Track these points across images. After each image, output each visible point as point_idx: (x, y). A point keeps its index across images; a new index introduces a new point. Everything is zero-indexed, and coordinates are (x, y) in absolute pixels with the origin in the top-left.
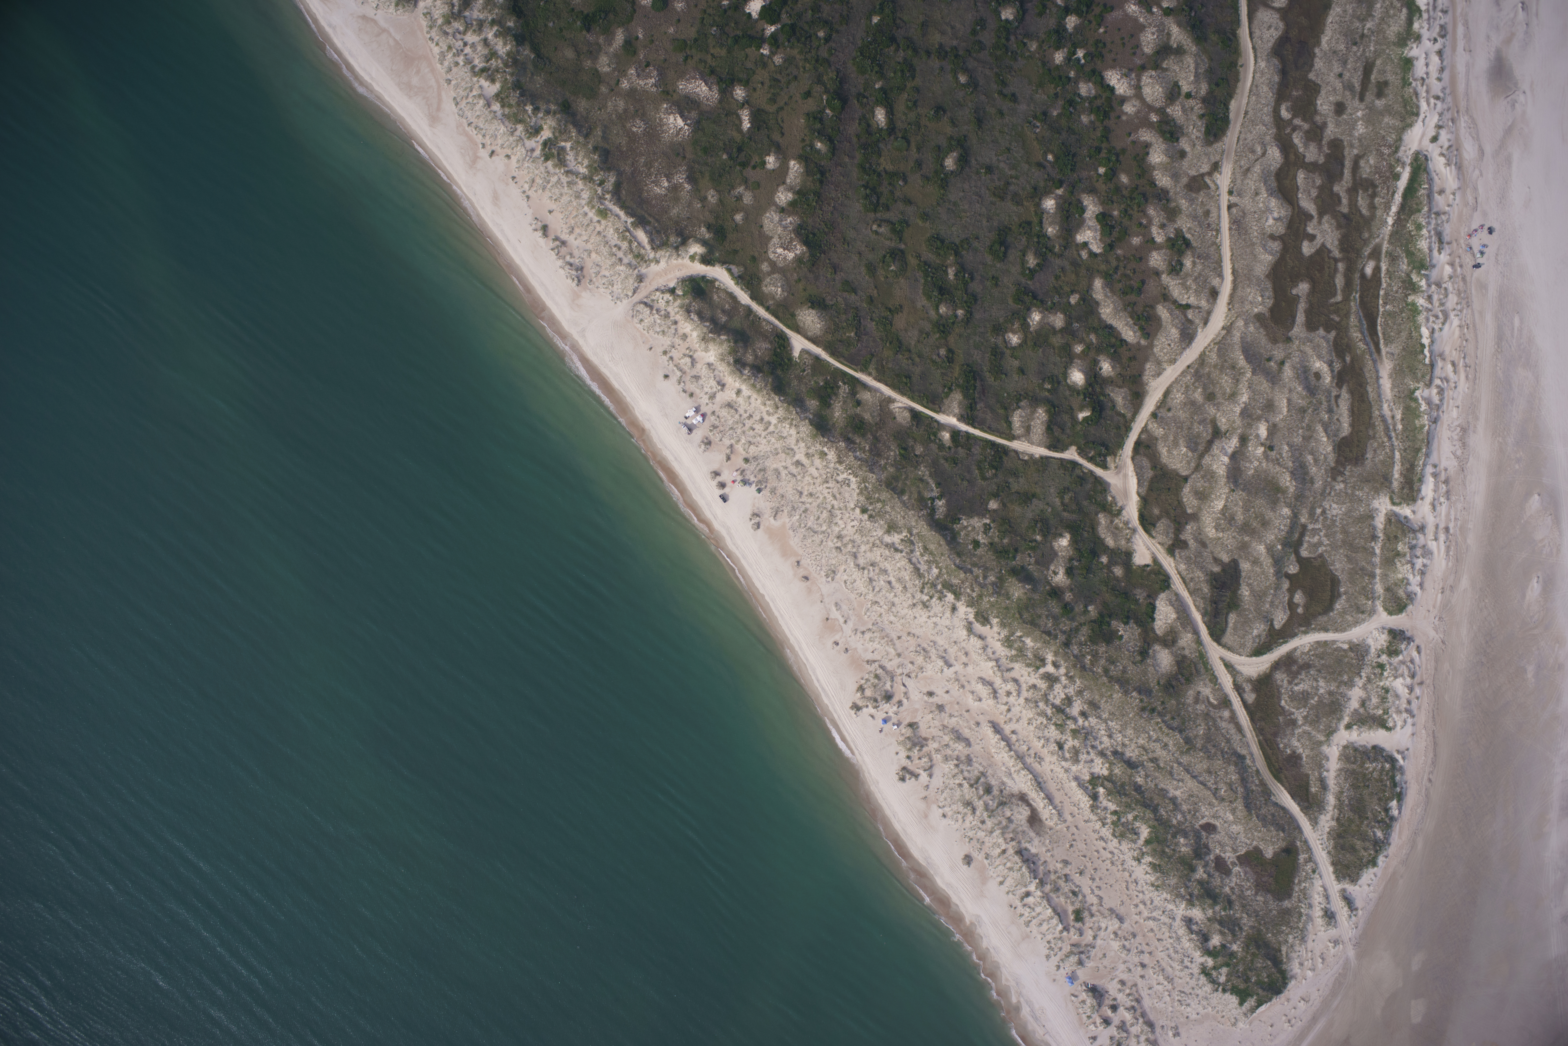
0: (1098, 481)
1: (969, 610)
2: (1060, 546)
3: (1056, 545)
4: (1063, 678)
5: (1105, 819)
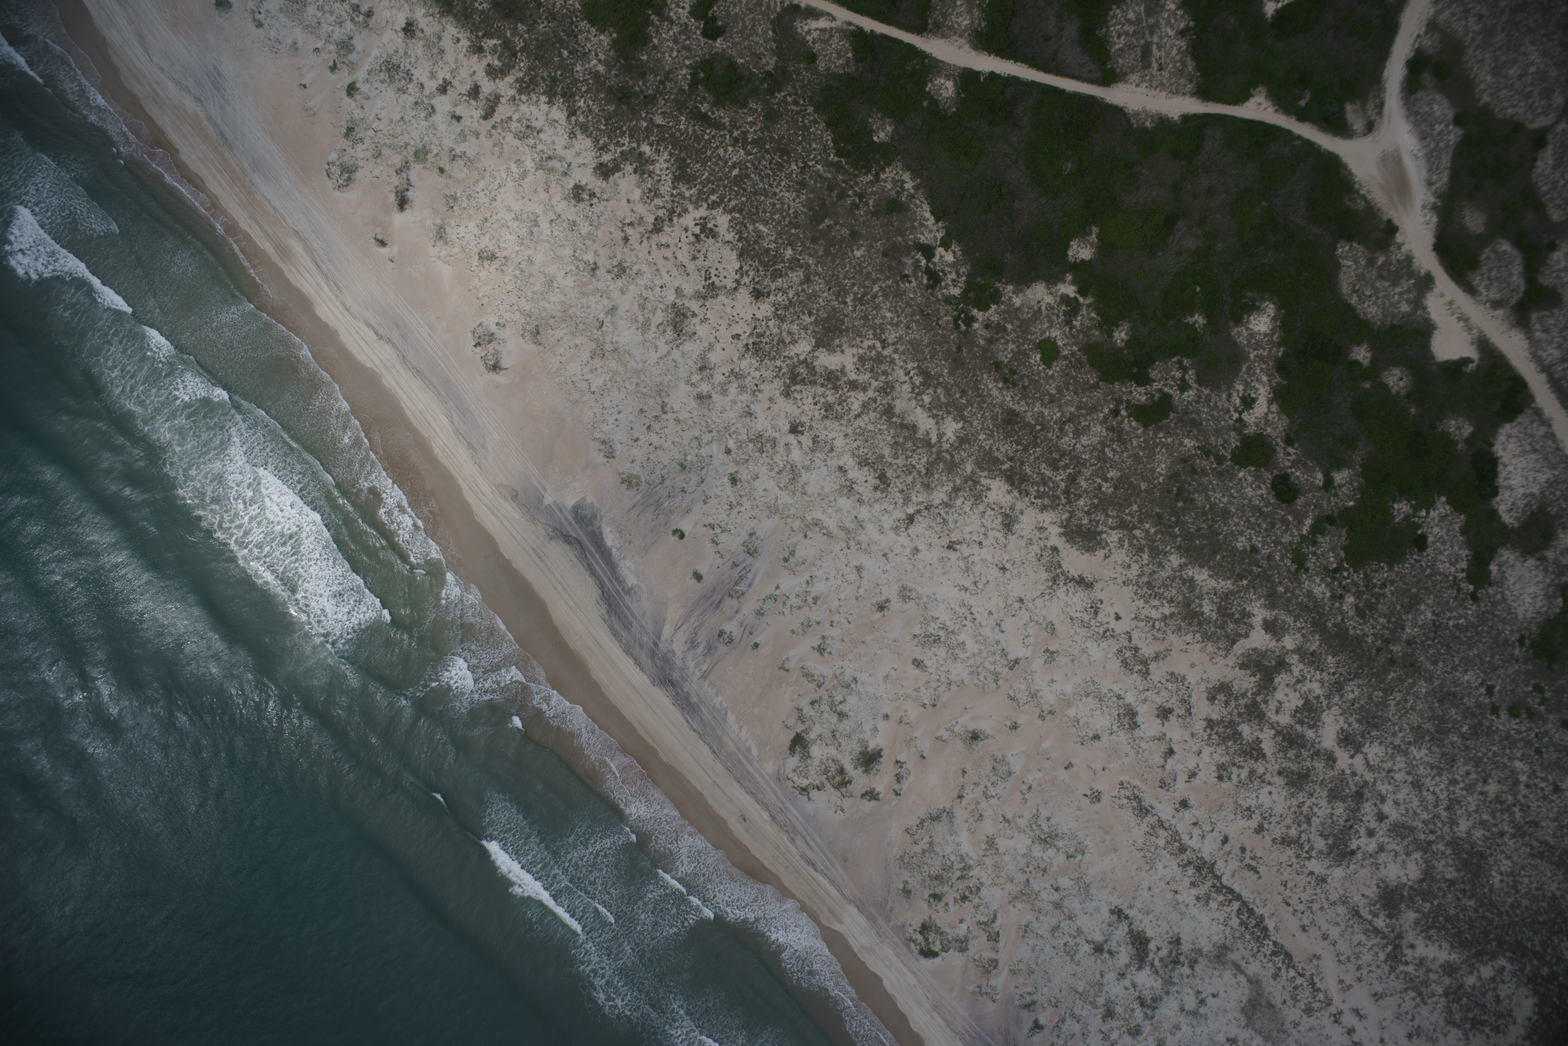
0: (1333, 162)
1: (1048, 518)
2: (1252, 335)
3: (1240, 334)
4: (1294, 659)
5: (1426, 983)
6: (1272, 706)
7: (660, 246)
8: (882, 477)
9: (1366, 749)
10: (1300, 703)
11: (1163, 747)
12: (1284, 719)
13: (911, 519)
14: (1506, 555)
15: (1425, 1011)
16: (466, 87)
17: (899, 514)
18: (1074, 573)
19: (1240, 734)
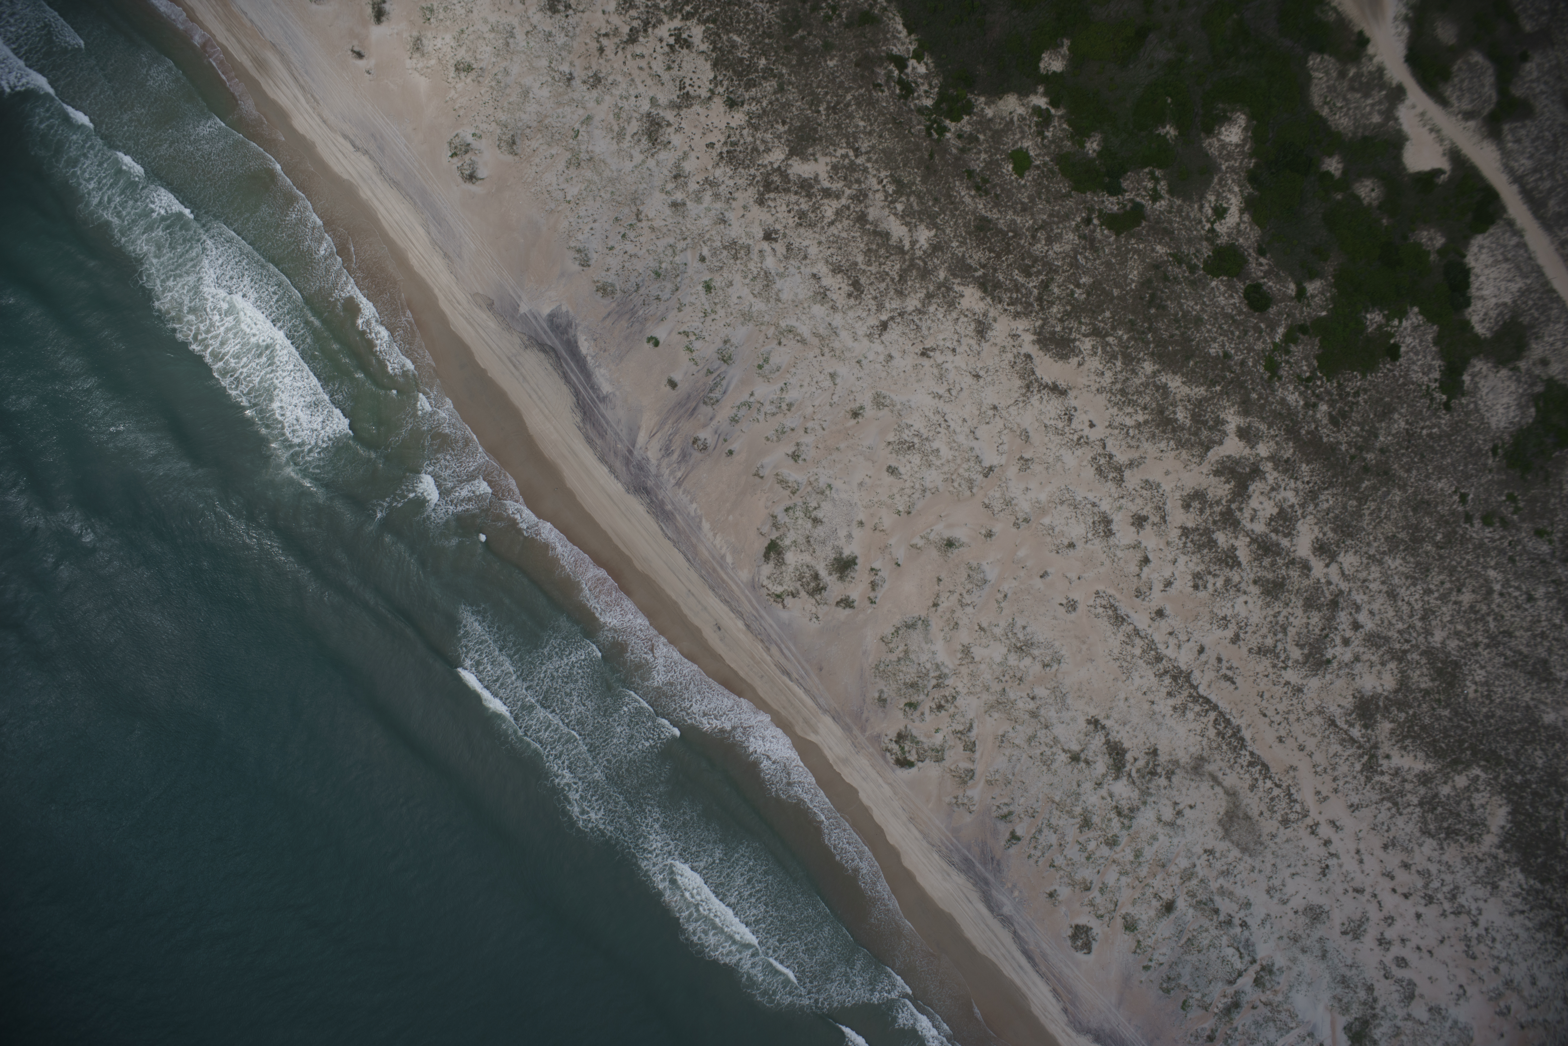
1: (1021, 325)
2: (1223, 146)
3: (1211, 145)
4: (1268, 467)
5: (1401, 793)
6: (1247, 514)
7: (635, 56)
8: (856, 284)
9: (1341, 558)
10: (1275, 511)
11: (1139, 556)
12: (1259, 527)
13: (884, 326)
14: (1479, 365)
15: (1400, 821)
17: (873, 321)
18: (1048, 380)
19: (1215, 542)
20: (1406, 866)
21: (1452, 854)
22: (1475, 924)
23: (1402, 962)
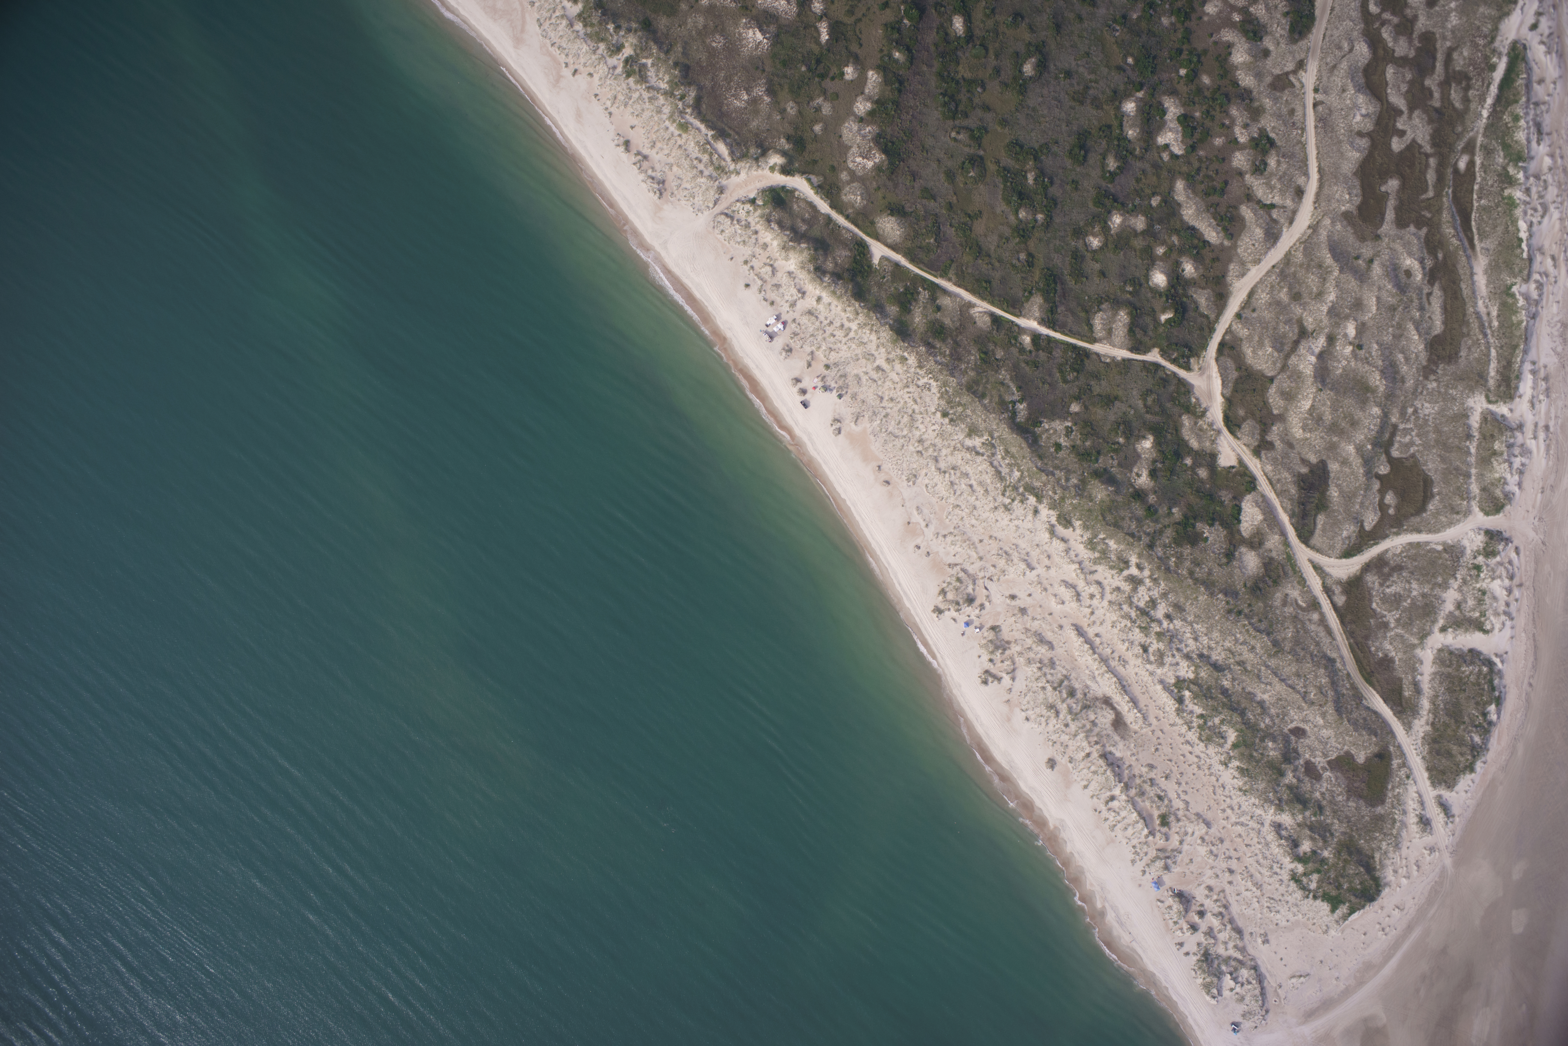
0: (1181, 382)
1: (1052, 512)
2: (1143, 448)
3: (1139, 447)
4: (1147, 581)
5: (1191, 722)
6: (1136, 599)
7: (908, 393)
8: (986, 491)
9: (1175, 621)
10: (1148, 599)
11: (1090, 610)
12: (1142, 604)
13: (996, 508)
14: (1243, 549)
15: (1190, 733)
16: (838, 324)
17: (992, 505)
18: (1061, 535)
19: (1123, 609)
20: (1191, 753)
21: (1212, 750)
22: (1217, 780)
23: (1185, 792)
